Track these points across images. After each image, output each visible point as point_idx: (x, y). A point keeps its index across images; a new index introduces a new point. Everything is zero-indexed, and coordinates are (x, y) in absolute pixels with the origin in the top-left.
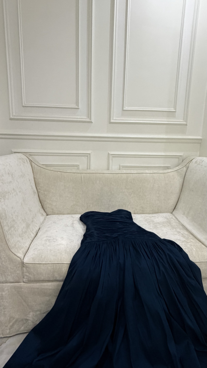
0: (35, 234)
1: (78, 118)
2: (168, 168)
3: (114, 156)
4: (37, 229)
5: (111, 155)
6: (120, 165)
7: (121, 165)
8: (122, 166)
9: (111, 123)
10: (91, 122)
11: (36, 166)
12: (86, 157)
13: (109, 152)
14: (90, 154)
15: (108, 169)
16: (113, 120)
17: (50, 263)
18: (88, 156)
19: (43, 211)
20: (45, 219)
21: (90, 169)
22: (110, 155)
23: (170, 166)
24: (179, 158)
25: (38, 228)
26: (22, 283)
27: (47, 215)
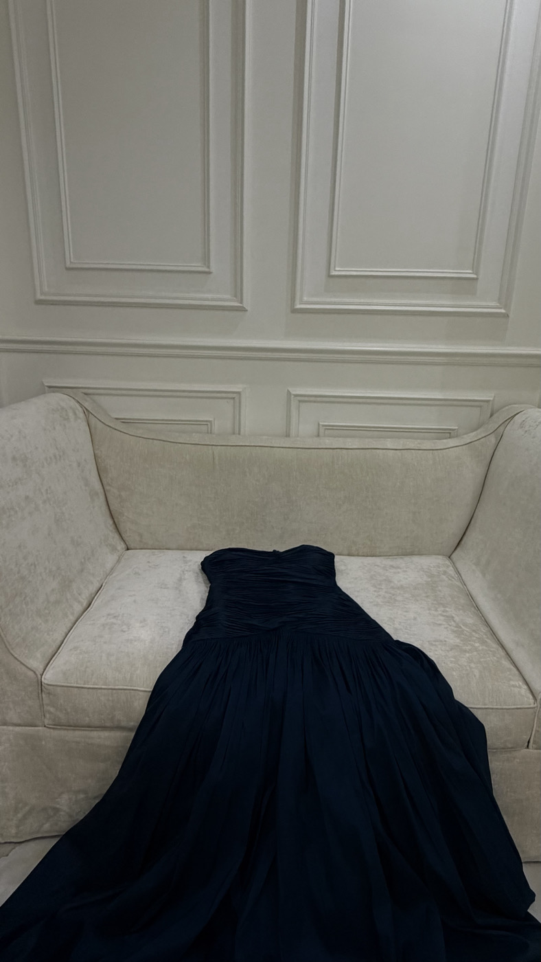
0: (85, 604)
1: (207, 299)
2: (449, 434)
3: (304, 399)
4: (93, 588)
5: (296, 396)
6: (319, 424)
7: (321, 423)
8: (323, 426)
9: (294, 311)
10: (243, 310)
11: (100, 425)
12: (232, 401)
13: (290, 389)
14: (239, 393)
15: (288, 435)
16: (300, 304)
17: (103, 687)
18: (235, 398)
19: (117, 536)
20: (119, 561)
21: (239, 434)
22: (293, 396)
23: (456, 428)
24: (481, 407)
25: (97, 585)
26: (40, 728)
27: (128, 549)
